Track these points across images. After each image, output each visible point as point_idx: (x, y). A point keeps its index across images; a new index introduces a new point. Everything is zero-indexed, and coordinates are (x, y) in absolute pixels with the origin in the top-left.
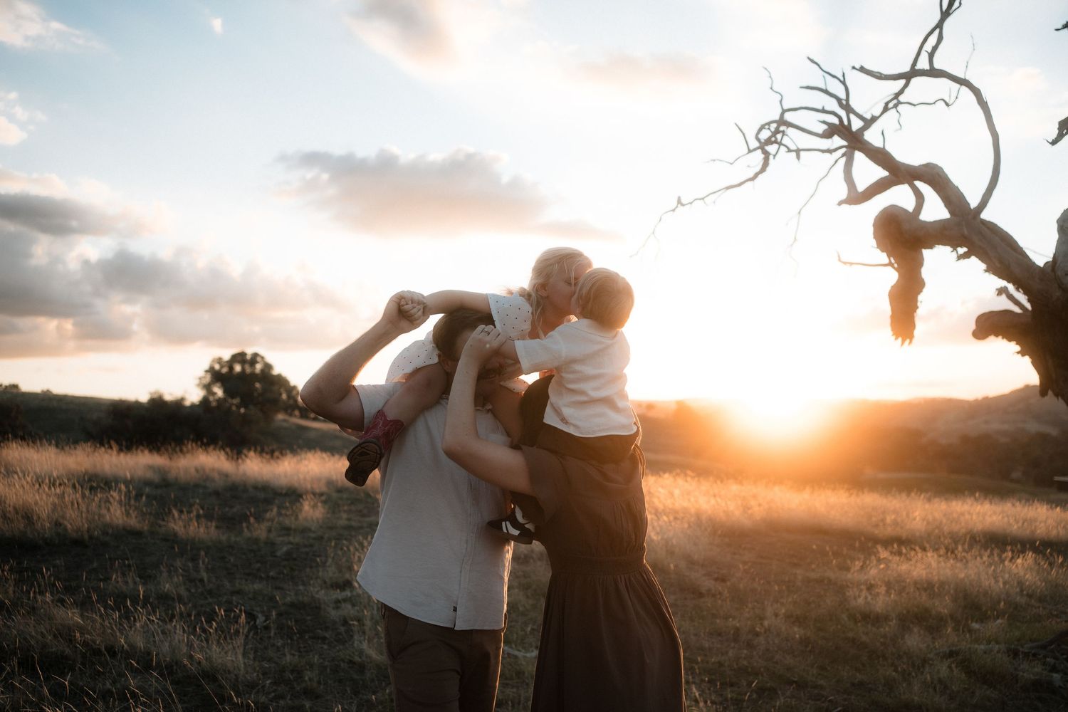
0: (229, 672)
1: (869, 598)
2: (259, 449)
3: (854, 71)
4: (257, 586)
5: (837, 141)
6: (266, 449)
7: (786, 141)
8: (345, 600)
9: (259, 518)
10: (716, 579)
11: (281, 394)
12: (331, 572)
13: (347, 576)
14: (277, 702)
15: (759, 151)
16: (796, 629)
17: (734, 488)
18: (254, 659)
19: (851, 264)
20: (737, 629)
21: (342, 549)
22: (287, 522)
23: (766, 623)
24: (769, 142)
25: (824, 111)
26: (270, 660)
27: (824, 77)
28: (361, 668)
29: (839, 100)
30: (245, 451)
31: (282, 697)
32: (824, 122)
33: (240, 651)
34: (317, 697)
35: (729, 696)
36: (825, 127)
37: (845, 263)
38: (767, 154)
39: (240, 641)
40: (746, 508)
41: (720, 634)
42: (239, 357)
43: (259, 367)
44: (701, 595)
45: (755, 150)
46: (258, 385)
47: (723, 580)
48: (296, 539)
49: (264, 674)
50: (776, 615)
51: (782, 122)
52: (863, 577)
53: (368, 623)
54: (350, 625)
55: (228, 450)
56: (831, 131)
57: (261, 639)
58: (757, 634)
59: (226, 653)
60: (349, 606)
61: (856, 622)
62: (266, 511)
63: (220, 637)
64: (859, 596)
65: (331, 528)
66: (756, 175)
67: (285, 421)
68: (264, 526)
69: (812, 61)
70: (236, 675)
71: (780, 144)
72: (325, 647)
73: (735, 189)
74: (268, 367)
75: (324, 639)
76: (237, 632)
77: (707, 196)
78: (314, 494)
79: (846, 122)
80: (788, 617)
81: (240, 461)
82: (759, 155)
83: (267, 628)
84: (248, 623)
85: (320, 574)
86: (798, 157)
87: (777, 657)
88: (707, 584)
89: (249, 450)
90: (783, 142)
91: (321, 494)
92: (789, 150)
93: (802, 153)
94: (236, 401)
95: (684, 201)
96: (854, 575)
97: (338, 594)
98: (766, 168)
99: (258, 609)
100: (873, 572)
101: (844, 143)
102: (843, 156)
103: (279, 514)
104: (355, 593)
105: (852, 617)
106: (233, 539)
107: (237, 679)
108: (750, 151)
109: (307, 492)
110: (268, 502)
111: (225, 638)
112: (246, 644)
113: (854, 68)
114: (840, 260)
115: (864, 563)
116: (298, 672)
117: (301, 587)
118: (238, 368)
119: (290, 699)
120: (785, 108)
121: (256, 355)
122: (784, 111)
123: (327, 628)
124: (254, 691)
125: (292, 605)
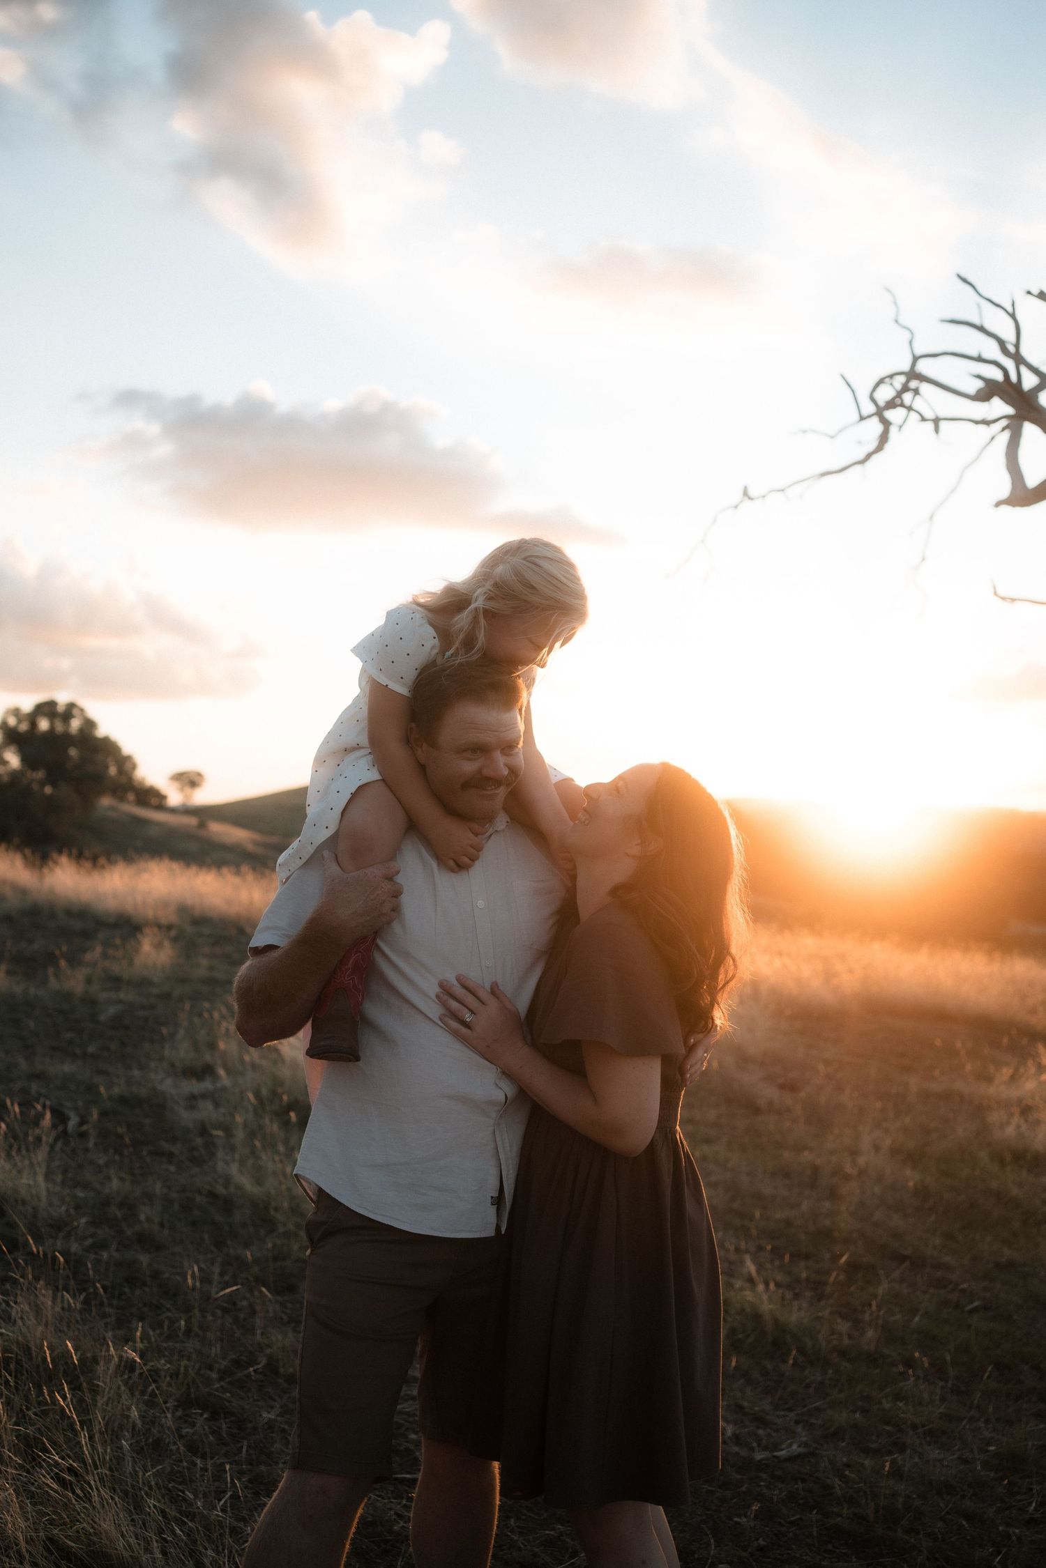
0: (24, 1202)
1: (1024, 1127)
2: (75, 851)
3: (1030, 297)
4: (68, 1068)
5: (999, 407)
6: (87, 853)
7: (918, 404)
8: (204, 1096)
9: (73, 961)
10: (783, 1087)
11: (107, 767)
12: (182, 1052)
13: (208, 1058)
14: (96, 1253)
15: (875, 419)
16: (908, 1172)
17: (809, 942)
18: (63, 1183)
19: (1013, 600)
20: (816, 1170)
21: (200, 1015)
22: (116, 968)
23: (862, 1161)
24: (891, 404)
25: (980, 359)
26: (86, 1186)
27: (979, 306)
28: (227, 1205)
29: (1002, 344)
30: (55, 855)
31: (103, 1246)
32: (979, 377)
33: (41, 1171)
34: (159, 1248)
35: (804, 1275)
36: (980, 384)
37: (1003, 598)
38: (886, 423)
39: (41, 1155)
40: (829, 975)
41: (787, 1175)
42: (47, 709)
43: (75, 724)
44: (757, 1111)
45: (869, 416)
46: (73, 752)
47: (789, 1087)
48: (127, 995)
49: (77, 1207)
50: (877, 1148)
51: (913, 375)
52: (1013, 1093)
53: (240, 1134)
54: (212, 1135)
55: (28, 851)
56: (989, 390)
57: (73, 1151)
58: (848, 1178)
59: (19, 1172)
60: (209, 1106)
61: (1002, 1163)
62: (84, 950)
63: (11, 1146)
64: (1008, 1123)
65: (184, 981)
66: (869, 456)
67: (112, 808)
68: (81, 973)
69: (965, 281)
70: (34, 1208)
71: (910, 409)
72: (172, 1168)
73: (833, 475)
74: (90, 724)
75: (171, 1155)
76: (38, 1140)
77: (790, 486)
78: (159, 926)
79: (1014, 378)
80: (895, 1152)
81: (45, 870)
82: (875, 427)
83: (83, 1135)
84: (54, 1126)
85: (167, 1052)
86: (937, 430)
87: (878, 1216)
88: (768, 1093)
89: (60, 852)
90: (916, 406)
91: (169, 927)
92: (923, 419)
93: (943, 424)
94: (40, 774)
95: (752, 493)
96: (999, 1088)
97: (194, 1087)
98: (883, 445)
99: (68, 1104)
100: (1030, 1085)
101: (1010, 410)
102: (1003, 429)
103: (105, 956)
104: (219, 1085)
105: (998, 1157)
106: (32, 991)
107: (35, 1216)
108: (862, 418)
109: (147, 923)
110: (87, 935)
111: (19, 1150)
112: (51, 1158)
113: (1029, 293)
114: (996, 594)
115: (1016, 1071)
116: (129, 1207)
117: (136, 1073)
118: (44, 725)
119: (117, 1250)
120: (918, 352)
121: (71, 706)
122: (916, 359)
123: (174, 1140)
124: (61, 1235)
125: (123, 1100)
